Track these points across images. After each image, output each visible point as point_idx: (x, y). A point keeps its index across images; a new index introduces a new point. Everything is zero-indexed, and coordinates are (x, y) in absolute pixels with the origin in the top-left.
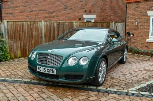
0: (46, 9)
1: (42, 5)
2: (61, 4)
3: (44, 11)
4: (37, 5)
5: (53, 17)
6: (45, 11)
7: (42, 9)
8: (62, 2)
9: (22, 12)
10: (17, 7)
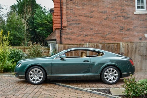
0: (100, 32)
1: (97, 29)
2: (116, 26)
3: (98, 34)
4: (91, 29)
5: (108, 39)
6: (100, 34)
7: (97, 32)
8: (118, 24)
9: (78, 36)
10: (74, 32)
